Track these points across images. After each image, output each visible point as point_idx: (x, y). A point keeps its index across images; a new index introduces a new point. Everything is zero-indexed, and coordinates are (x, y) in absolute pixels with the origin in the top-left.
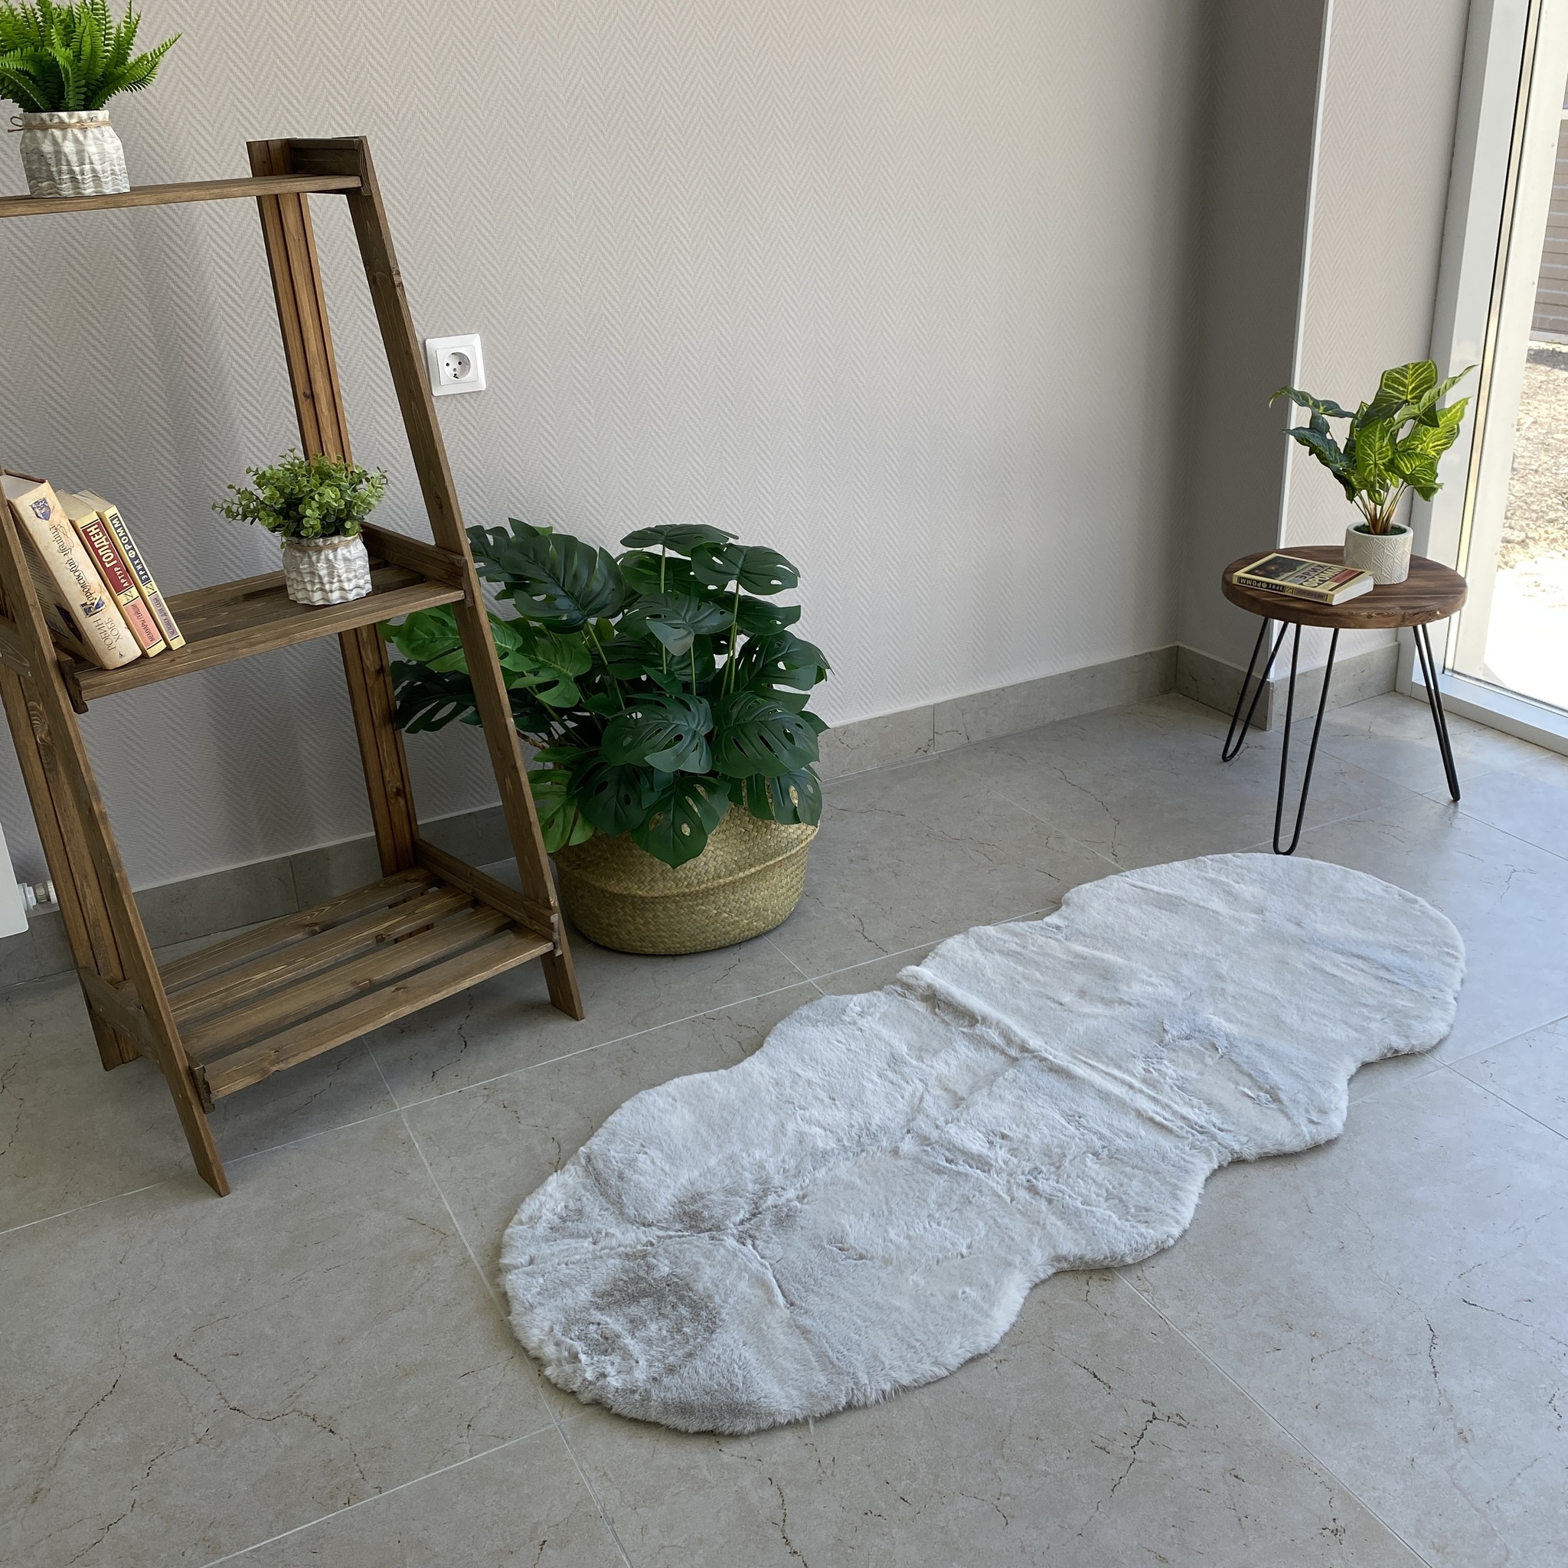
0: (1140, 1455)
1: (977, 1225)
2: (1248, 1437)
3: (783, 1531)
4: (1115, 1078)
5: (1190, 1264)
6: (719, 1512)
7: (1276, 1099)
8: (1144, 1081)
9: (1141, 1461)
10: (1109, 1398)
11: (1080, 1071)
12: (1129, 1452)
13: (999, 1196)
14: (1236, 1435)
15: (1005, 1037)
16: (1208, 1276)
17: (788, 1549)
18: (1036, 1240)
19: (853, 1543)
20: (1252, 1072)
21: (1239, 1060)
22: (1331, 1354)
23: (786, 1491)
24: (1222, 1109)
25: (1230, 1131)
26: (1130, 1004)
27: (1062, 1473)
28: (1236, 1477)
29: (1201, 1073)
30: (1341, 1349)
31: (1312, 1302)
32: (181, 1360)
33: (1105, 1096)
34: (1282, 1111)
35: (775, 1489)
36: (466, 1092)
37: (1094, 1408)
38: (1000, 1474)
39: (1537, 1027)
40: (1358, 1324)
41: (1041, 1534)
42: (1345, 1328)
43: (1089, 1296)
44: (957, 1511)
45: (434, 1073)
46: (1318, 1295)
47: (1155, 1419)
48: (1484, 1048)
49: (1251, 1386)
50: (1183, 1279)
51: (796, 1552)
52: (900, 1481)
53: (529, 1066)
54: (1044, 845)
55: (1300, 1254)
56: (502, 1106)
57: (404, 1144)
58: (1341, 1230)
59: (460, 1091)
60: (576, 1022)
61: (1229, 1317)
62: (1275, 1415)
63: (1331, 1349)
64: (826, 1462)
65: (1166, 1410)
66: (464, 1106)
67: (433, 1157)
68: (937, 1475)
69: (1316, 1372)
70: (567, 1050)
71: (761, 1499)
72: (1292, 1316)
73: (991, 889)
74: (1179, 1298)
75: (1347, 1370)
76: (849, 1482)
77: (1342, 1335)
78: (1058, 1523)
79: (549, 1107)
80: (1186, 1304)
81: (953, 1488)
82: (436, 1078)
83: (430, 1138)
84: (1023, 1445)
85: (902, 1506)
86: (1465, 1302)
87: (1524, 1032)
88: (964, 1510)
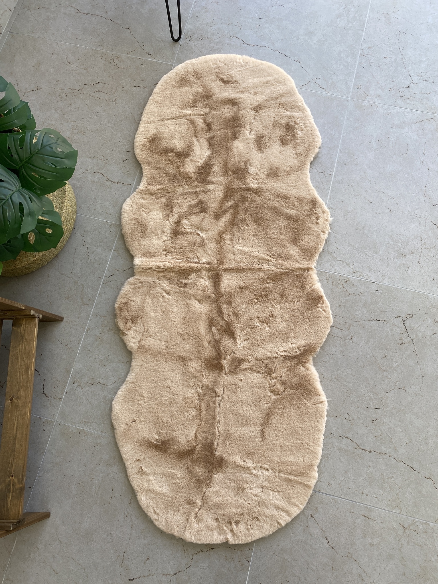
0: (412, 337)
2: (428, 306)
3: (360, 448)
9: (414, 339)
10: (388, 325)
12: (409, 339)
14: (426, 308)
16: (369, 254)
17: (367, 452)
19: (379, 434)
23: (348, 436)
27: (401, 361)
28: (437, 322)
30: (422, 252)
31: (401, 240)
32: (133, 579)
35: (344, 438)
36: (68, 391)
37: (388, 332)
38: (389, 377)
39: (359, 56)
40: (418, 239)
41: (415, 385)
42: (416, 243)
43: (348, 292)
44: (391, 399)
45: (44, 394)
46: (400, 236)
47: (404, 321)
48: (353, 80)
49: (414, 287)
50: (364, 262)
51: (370, 451)
52: (370, 404)
53: (75, 359)
54: (117, 67)
55: (383, 223)
56: (91, 385)
57: (80, 433)
58: (384, 203)
59: (66, 393)
60: (63, 322)
61: (388, 266)
62: (428, 292)
63: (420, 255)
64: (347, 417)
65: (403, 315)
66: (77, 398)
67: (98, 428)
68: (376, 393)
69: (424, 267)
70: (78, 339)
71: (345, 444)
72: (401, 250)
73: (127, 113)
74: (370, 270)
75: (429, 259)
76: (359, 417)
77: (418, 246)
78: (415, 378)
79: (108, 370)
80: (374, 271)
81: (383, 393)
82: (48, 395)
83: (85, 422)
84: (385, 362)
85: (378, 411)
86: (433, 205)
87: (358, 62)
88: (392, 397)
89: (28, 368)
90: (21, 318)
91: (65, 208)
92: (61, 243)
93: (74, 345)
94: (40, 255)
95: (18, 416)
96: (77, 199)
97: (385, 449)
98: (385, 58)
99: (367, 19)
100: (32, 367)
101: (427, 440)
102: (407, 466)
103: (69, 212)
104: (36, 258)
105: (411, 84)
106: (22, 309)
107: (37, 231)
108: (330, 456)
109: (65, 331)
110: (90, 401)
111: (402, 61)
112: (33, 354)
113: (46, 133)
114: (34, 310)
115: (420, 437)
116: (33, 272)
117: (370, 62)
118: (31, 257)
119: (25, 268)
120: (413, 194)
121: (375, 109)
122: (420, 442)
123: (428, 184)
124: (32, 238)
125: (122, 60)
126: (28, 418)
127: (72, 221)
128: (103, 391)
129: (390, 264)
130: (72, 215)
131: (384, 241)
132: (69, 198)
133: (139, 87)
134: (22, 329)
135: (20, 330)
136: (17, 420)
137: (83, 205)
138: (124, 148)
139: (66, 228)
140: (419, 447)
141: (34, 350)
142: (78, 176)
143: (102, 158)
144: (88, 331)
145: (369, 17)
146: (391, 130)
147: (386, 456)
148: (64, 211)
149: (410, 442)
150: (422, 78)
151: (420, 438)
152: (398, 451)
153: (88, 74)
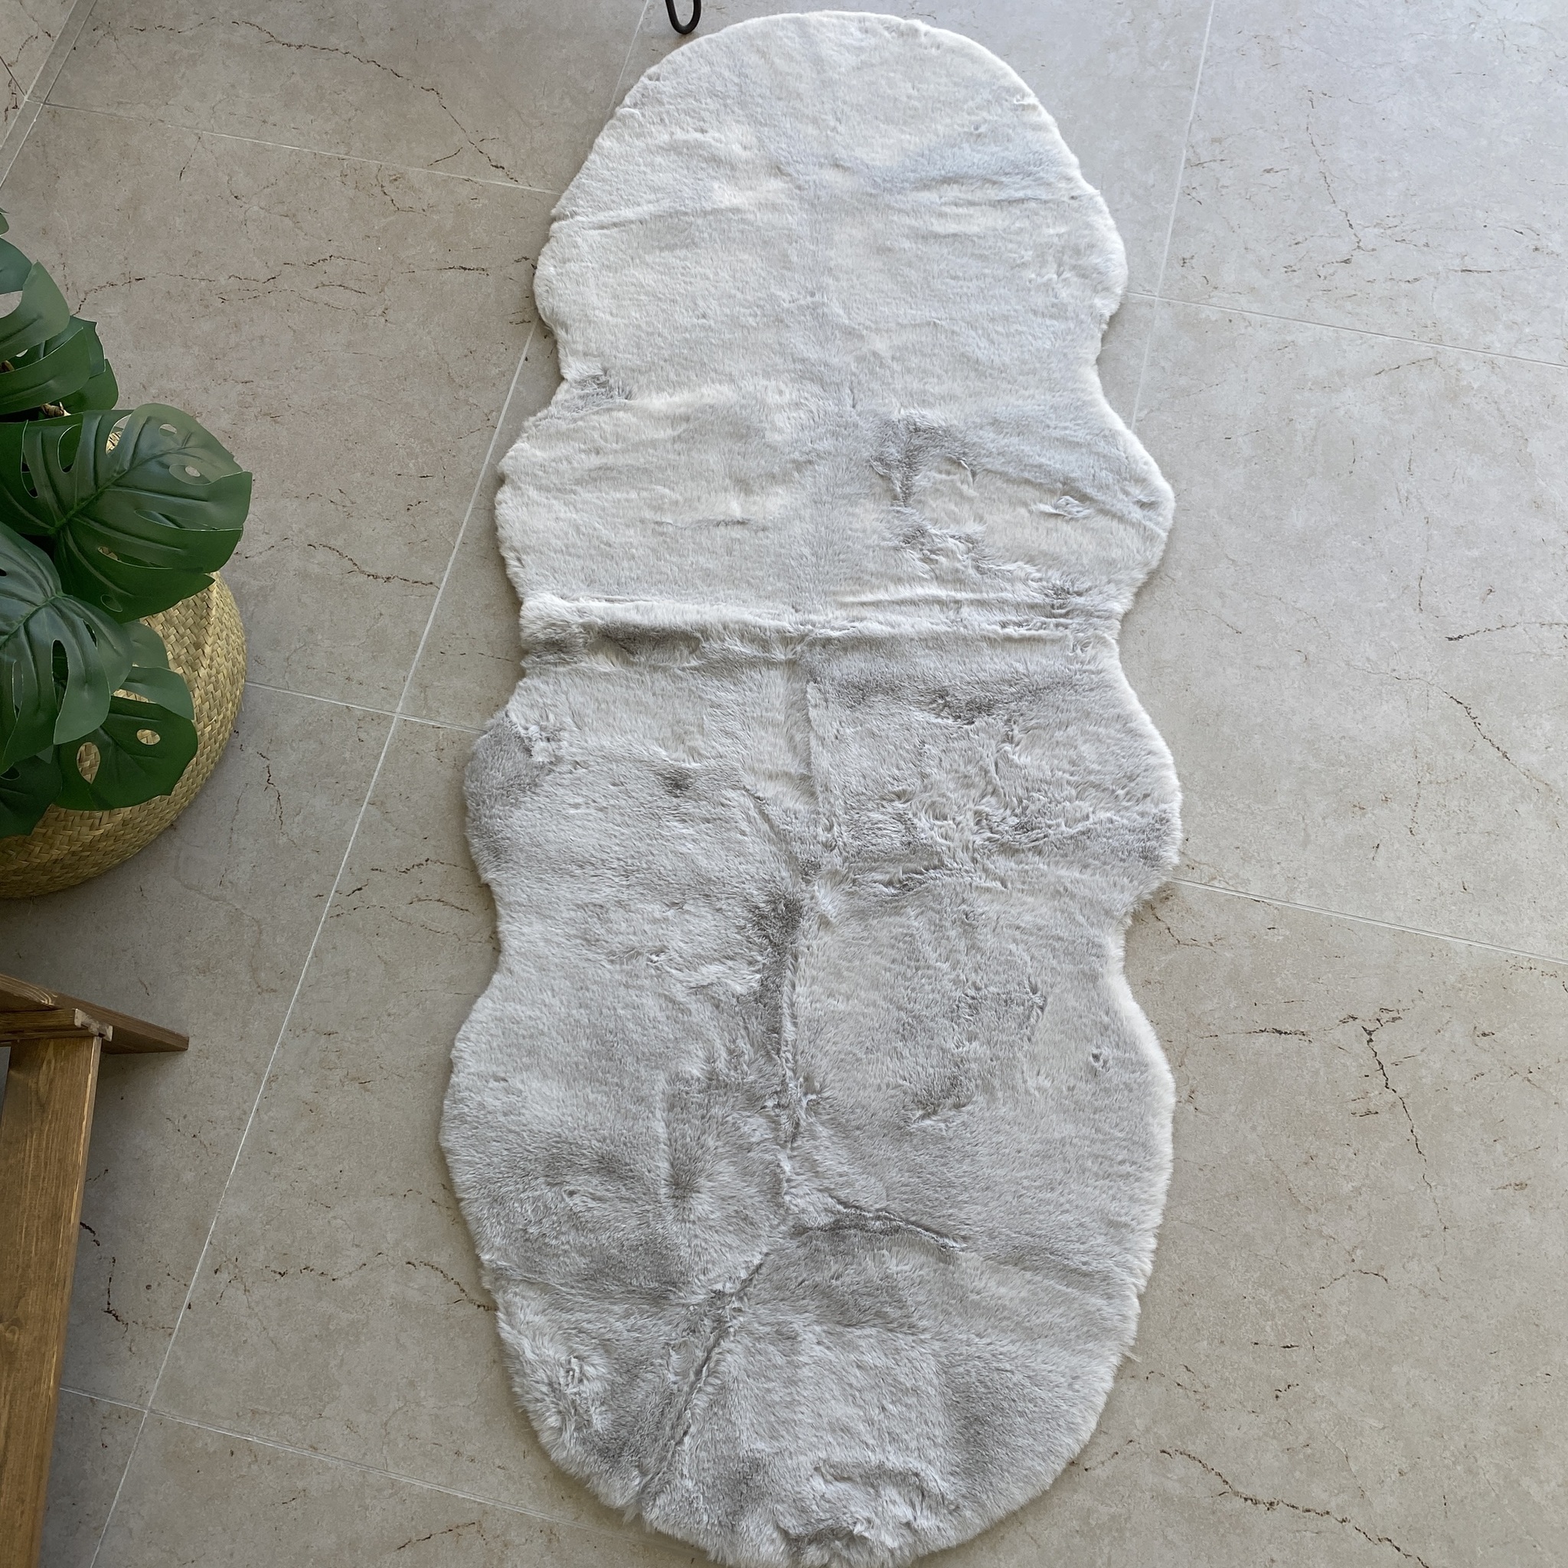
0: (1400, 1090)
1: (1011, 953)
2: (1452, 979)
3: (1237, 1494)
4: (913, 603)
5: (1212, 805)
6: (1166, 1538)
7: (1084, 498)
8: (940, 579)
9: (1408, 1095)
10: (1316, 1048)
11: (874, 625)
12: (1389, 1096)
13: (988, 890)
14: (1442, 986)
15: (752, 641)
16: (1240, 806)
17: (1261, 1507)
18: (1081, 919)
19: (1302, 1439)
20: (1026, 475)
21: (997, 464)
22: (1418, 811)
23: (1191, 1448)
24: (1050, 560)
25: (1090, 589)
26: (810, 462)
27: (1367, 1176)
28: (1484, 1035)
29: (980, 519)
30: (1419, 796)
31: (1347, 757)
33: (934, 642)
34: (1104, 512)
35: (1178, 1457)
36: (198, 1298)
37: (1316, 1073)
38: (1326, 1231)
39: (1183, 166)
40: (1404, 751)
41: (1419, 1260)
42: (1399, 767)
43: (1175, 934)
44: (1338, 1311)
45: (110, 1312)
46: (1344, 742)
47: (1370, 1034)
48: (1168, 241)
49: (1399, 914)
50: (1225, 830)
51: (1271, 1504)
52: (1263, 1330)
53: (223, 1183)
54: (393, 208)
55: (1283, 701)
56: (279, 1276)
57: (232, 1453)
58: (1284, 634)
59: (189, 1307)
60: (185, 1055)
61: (1305, 844)
62: (1447, 931)
63: (1413, 805)
64: (1185, 1378)
65: (1367, 1013)
66: (229, 1324)
67: (299, 1434)
68: (1283, 1290)
69: (1428, 845)
70: (238, 1113)
71: (1180, 1480)
72: (1349, 791)
73: (423, 352)
74: (1246, 859)
75: (1447, 819)
76: (1227, 1379)
77: (1405, 776)
78: (1419, 1235)
79: (339, 1221)
80: (1258, 861)
81: (1309, 1288)
82: (124, 1317)
83: (254, 1412)
84: (1309, 1178)
85: (1294, 1355)
86: (1451, 639)
87: (1179, 185)
88: (1341, 1303)
89: (56, 1217)
90: (39, 1039)
91: (206, 662)
92: (188, 779)
93: (223, 1133)
94: (113, 819)
95: (15, 1389)
96: (247, 632)
97: (1324, 1496)
98: (1268, 171)
99: (1204, 53)
100: (70, 1212)
101: (1472, 1460)
102: (1407, 1556)
103: (221, 676)
104: (102, 831)
105: (1355, 253)
106: (44, 1005)
107: (106, 737)
108: (1128, 1525)
109: (190, 1083)
110: (271, 1334)
111: (1322, 181)
112: (75, 1165)
113: (148, 420)
114: (88, 1008)
115: (1446, 1448)
116: (88, 881)
117: (1220, 184)
118: (85, 830)
119: (62, 868)
120: (1379, 604)
121: (1243, 331)
122: (1447, 1467)
123: (1428, 570)
124: (90, 761)
125: (412, 188)
126: (47, 1396)
127: (230, 705)
128: (320, 1299)
129: (1313, 838)
130: (229, 686)
131: (1290, 762)
132: (222, 631)
133: (465, 269)
134: (42, 1078)
135: (37, 1083)
136: (11, 1407)
137: (269, 654)
138: (411, 465)
139: (209, 728)
140: (1446, 1486)
141: (81, 1149)
142: (256, 558)
143: (337, 498)
144: (273, 1084)
145: (1210, 47)
146: (1298, 397)
147: (1331, 1522)
148: (203, 672)
149: (1413, 1466)
150: (1389, 232)
151: (1447, 1454)
152: (1371, 1504)
153: (299, 232)
